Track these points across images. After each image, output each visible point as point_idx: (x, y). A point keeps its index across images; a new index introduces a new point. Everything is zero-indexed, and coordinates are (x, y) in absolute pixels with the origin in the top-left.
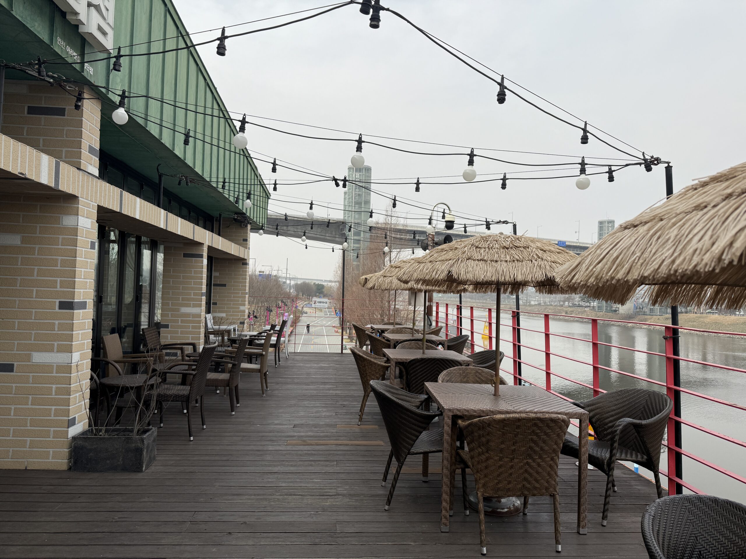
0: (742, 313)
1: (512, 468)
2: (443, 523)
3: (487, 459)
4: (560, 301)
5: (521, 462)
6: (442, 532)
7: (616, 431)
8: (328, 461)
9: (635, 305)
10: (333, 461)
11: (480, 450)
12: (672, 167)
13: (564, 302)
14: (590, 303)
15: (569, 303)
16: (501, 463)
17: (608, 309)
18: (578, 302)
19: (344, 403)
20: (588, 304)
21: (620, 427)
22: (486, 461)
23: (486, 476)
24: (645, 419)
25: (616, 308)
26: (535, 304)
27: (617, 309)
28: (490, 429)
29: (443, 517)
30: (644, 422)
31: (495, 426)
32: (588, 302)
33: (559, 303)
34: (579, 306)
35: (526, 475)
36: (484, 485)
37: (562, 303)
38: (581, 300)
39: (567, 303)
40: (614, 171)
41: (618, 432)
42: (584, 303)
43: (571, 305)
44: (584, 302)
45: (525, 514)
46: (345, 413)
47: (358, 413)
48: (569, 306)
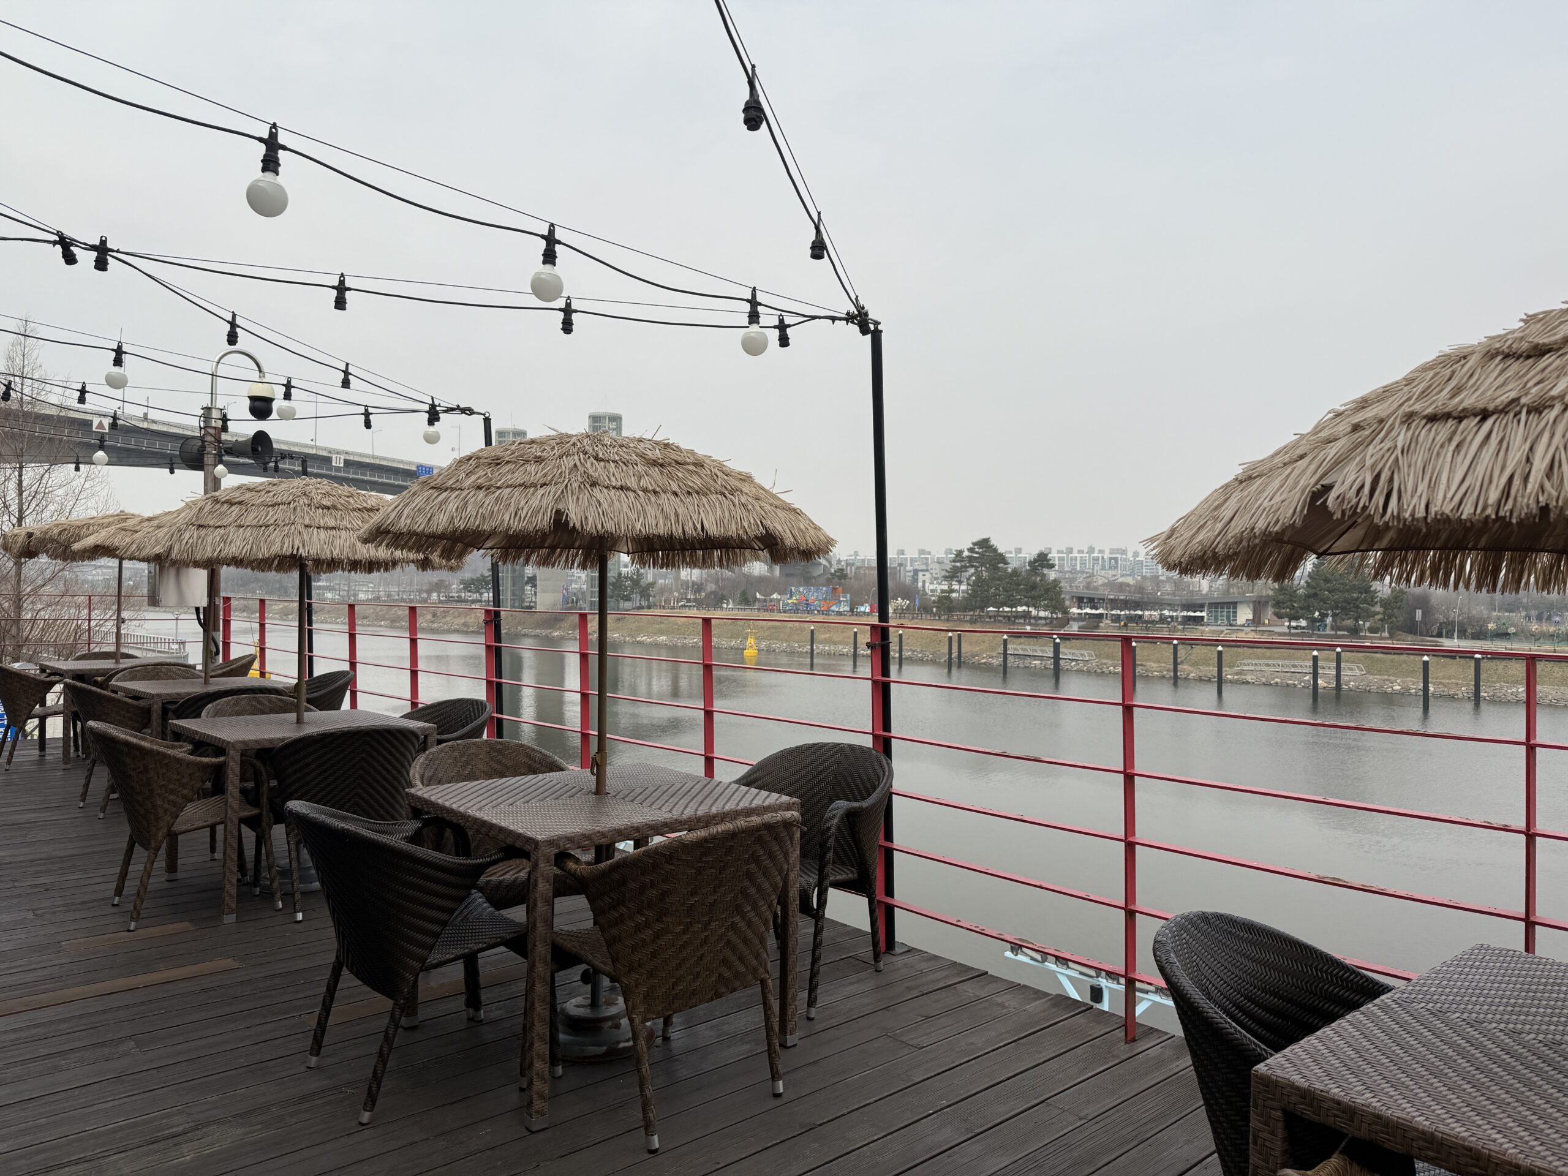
0: (730, 606)
1: (705, 942)
2: (537, 1112)
3: (657, 936)
4: (420, 591)
5: (722, 926)
6: (533, 1133)
7: (829, 828)
8: (102, 1044)
9: (564, 595)
10: (121, 1040)
11: (640, 919)
12: (881, 331)
13: (429, 592)
14: (481, 594)
15: (438, 596)
16: (685, 937)
17: (517, 604)
18: (457, 592)
19: (41, 881)
20: (475, 596)
21: (836, 820)
22: (654, 940)
23: (651, 974)
24: (863, 799)
25: (531, 602)
26: (368, 600)
27: (532, 604)
28: (672, 868)
29: (535, 1097)
30: (865, 804)
31: (684, 857)
32: (477, 591)
33: (420, 595)
34: (460, 600)
35: (728, 953)
36: (648, 995)
37: (425, 595)
38: (464, 588)
39: (435, 595)
40: (789, 326)
41: (833, 830)
42: (469, 594)
43: (444, 598)
44: (469, 591)
45: (666, 1039)
46: (64, 905)
47: (109, 898)
48: (440, 602)
